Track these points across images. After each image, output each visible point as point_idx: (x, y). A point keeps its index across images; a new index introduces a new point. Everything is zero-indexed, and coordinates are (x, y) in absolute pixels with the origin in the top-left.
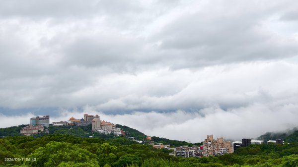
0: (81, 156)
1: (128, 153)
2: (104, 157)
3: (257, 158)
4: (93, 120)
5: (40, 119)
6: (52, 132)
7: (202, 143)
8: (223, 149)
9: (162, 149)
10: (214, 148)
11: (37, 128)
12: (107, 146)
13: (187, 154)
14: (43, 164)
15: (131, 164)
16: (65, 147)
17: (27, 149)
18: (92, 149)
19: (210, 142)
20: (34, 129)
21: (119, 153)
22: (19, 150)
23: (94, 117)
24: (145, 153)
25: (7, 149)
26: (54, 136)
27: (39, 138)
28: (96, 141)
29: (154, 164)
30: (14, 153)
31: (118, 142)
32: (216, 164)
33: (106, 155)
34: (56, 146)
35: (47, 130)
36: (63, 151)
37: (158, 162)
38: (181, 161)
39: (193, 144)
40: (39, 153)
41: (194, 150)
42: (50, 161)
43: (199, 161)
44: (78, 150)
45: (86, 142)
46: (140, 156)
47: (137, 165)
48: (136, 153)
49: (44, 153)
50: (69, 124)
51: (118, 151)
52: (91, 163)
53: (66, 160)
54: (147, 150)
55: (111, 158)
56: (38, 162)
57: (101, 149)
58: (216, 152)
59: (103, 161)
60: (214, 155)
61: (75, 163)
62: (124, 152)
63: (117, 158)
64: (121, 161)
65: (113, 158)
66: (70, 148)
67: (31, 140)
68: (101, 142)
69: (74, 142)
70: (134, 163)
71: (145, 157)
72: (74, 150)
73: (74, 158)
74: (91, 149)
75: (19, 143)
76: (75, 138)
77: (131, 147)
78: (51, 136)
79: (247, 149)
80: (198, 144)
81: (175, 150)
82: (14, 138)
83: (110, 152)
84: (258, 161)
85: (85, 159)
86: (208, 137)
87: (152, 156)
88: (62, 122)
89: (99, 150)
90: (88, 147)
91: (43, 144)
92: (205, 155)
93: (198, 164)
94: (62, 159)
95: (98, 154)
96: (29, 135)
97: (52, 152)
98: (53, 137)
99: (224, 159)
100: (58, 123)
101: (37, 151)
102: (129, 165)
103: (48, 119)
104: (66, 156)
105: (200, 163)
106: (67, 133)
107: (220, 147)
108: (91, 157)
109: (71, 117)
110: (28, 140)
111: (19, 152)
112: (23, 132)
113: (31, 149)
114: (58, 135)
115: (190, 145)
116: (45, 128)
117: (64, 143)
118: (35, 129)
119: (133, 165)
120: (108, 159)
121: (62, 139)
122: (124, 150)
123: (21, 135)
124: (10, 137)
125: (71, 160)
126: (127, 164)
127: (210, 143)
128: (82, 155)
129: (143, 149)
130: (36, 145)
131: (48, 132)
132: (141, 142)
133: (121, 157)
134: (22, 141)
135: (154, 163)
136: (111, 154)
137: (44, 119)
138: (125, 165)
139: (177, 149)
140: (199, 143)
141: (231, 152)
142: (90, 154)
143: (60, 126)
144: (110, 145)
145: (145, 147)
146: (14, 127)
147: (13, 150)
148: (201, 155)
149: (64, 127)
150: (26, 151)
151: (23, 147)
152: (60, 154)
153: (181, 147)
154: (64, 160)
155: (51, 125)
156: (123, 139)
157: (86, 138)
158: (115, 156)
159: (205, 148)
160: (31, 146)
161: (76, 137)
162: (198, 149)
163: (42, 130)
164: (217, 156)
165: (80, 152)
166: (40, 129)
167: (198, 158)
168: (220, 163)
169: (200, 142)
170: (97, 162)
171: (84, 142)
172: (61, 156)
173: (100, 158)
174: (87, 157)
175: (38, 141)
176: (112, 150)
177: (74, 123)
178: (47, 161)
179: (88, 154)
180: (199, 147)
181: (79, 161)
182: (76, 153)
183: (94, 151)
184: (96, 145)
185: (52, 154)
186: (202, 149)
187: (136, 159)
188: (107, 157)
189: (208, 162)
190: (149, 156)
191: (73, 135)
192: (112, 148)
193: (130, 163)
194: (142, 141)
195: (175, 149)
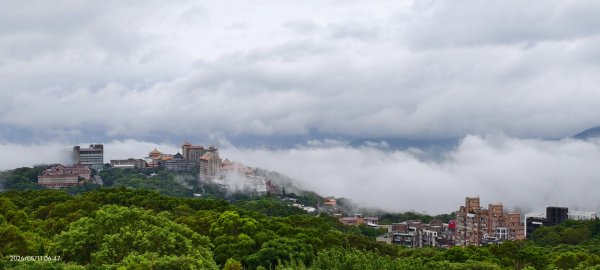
0: (173, 240)
1: (282, 235)
2: (227, 242)
3: (580, 253)
4: (203, 157)
5: (82, 152)
6: (110, 183)
7: (453, 214)
8: (501, 229)
9: (360, 227)
10: (480, 228)
11: (74, 172)
12: (234, 219)
13: (418, 239)
14: (89, 255)
15: (289, 260)
16: (137, 219)
17: (52, 221)
18: (200, 224)
19: (472, 212)
20: (68, 175)
21: (261, 234)
22: (36, 222)
23: (205, 151)
24: (321, 237)
25: (8, 220)
26: (113, 191)
27: (79, 196)
28: (208, 206)
29: (341, 261)
30: (22, 229)
31: (259, 208)
32: (483, 264)
33: (232, 237)
34: (117, 216)
35: (97, 177)
36: (134, 228)
37: (349, 256)
38: (403, 255)
39: (432, 218)
40: (81, 231)
41: (434, 229)
42: (105, 250)
43: (446, 257)
44: (168, 226)
45: (186, 206)
46: (308, 242)
47: (301, 262)
48: (300, 235)
49: (90, 231)
50: (147, 165)
51: (259, 229)
52: (196, 258)
53: (140, 249)
54: (326, 229)
55: (242, 246)
56: (78, 251)
57: (220, 224)
58: (486, 236)
59: (224, 252)
60: (480, 242)
61: (161, 255)
62: (272, 232)
63: (257, 246)
64: (265, 253)
65: (247, 246)
66: (150, 221)
67: (62, 200)
68: (221, 208)
69: (160, 208)
70: (295, 257)
71: (319, 245)
72: (158, 225)
73: (158, 245)
74: (196, 223)
75: (35, 206)
76: (161, 198)
77: (288, 222)
78: (107, 192)
79: (558, 230)
80: (445, 218)
81: (390, 230)
82: (25, 195)
83: (241, 231)
84: (582, 259)
85: (184, 246)
86: (469, 200)
87: (336, 243)
88: (131, 161)
89: (215, 227)
90: (191, 219)
91: (89, 211)
92: (460, 244)
93: (441, 263)
94: (130, 245)
95: (213, 236)
96: (57, 188)
97: (109, 230)
98: (111, 194)
99: (504, 252)
100: (122, 162)
101: (76, 226)
102: (283, 263)
103: (101, 152)
104: (140, 238)
105: (446, 262)
106: (142, 186)
107: (494, 224)
108: (196, 243)
109: (152, 150)
110: (54, 200)
111: (36, 226)
112: (43, 180)
113: (62, 219)
114: (123, 189)
115: (426, 219)
116: (94, 173)
117: (136, 210)
118: (71, 175)
119: (293, 262)
120: (236, 248)
121: (132, 199)
122: (272, 228)
123: (40, 186)
124: (13, 192)
125: (152, 249)
126: (279, 260)
127: (472, 215)
128: (177, 238)
129: (316, 226)
130: (74, 210)
131: (101, 183)
132: (311, 209)
133: (265, 244)
134: (41, 202)
135: (340, 259)
136: (242, 235)
137: (90, 152)
138: (275, 263)
139: (394, 229)
140: (446, 216)
141: (521, 238)
142: (195, 235)
143: (128, 170)
144: (241, 214)
145: (319, 221)
146: (25, 170)
147: (20, 222)
148: (451, 243)
149: (136, 170)
150: (50, 226)
151: (43, 215)
152: (128, 233)
153: (405, 223)
154: (136, 248)
155: (107, 165)
156: (271, 202)
157: (186, 199)
158: (252, 241)
159: (460, 226)
160: (62, 213)
161: (164, 196)
162: (443, 229)
163: (87, 177)
164: (486, 245)
165: (171, 231)
166: (82, 176)
167: (443, 250)
168: (494, 262)
169: (449, 213)
170: (210, 254)
171: (180, 207)
172: (129, 240)
173: (216, 246)
174: (188, 241)
175: (77, 202)
176: (244, 227)
177: (159, 163)
178: (97, 249)
179: (189, 236)
180: (445, 224)
181: (170, 251)
182: (162, 233)
183: (203, 228)
184: (208, 215)
185: (109, 233)
186: (452, 228)
187: (299, 249)
188: (233, 242)
189: (467, 258)
190: (329, 243)
191: (157, 191)
192: (244, 222)
193: (285, 258)
194: (315, 206)
195: (389, 228)
